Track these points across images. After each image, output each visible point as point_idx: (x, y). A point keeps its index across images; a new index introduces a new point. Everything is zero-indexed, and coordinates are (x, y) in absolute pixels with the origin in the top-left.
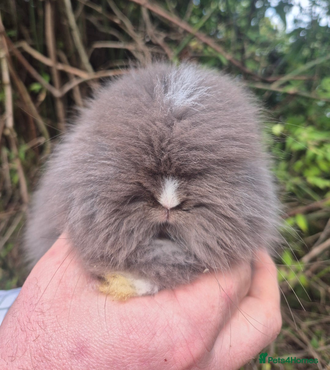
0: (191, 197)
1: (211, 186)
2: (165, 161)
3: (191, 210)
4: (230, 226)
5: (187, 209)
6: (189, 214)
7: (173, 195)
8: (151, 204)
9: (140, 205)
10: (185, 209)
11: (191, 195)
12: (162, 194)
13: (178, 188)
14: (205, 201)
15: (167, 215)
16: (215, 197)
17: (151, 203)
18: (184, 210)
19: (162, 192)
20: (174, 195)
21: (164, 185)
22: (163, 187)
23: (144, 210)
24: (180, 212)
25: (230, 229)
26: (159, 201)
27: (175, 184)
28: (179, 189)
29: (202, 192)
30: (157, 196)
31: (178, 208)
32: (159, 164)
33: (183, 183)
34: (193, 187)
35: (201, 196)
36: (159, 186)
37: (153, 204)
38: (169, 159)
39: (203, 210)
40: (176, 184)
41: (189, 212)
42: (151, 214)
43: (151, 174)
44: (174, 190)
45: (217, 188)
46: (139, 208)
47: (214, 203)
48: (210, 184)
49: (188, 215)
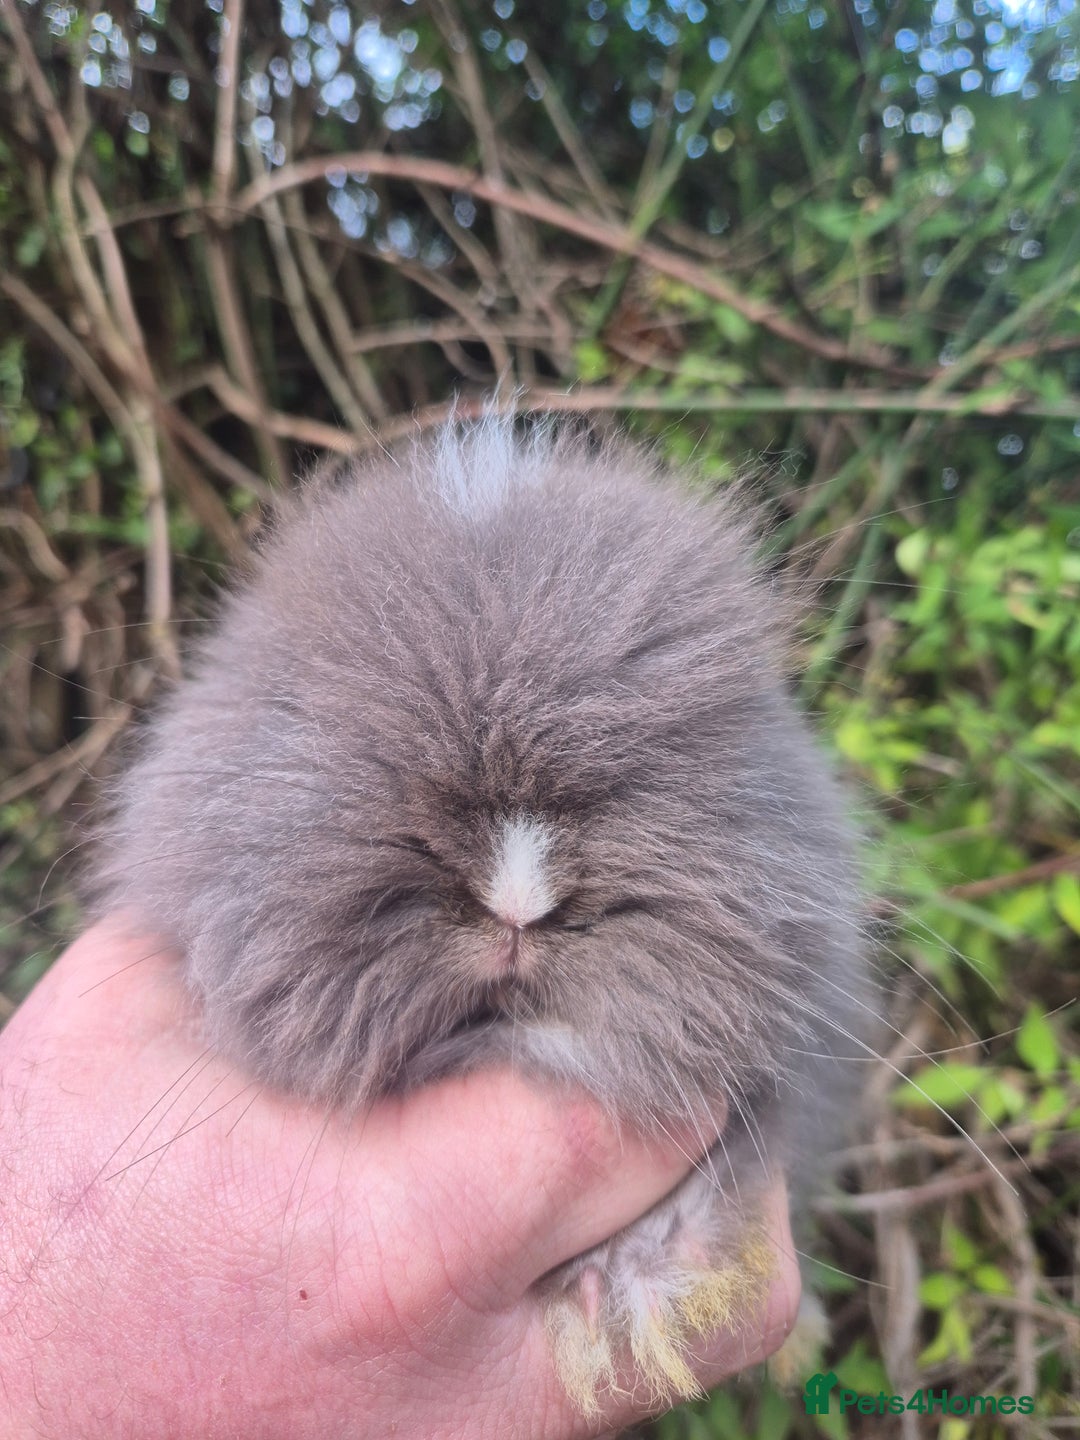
0: (594, 882)
1: (658, 834)
2: (497, 753)
3: (593, 925)
4: (728, 965)
5: (582, 922)
6: (589, 938)
7: (532, 877)
8: (456, 915)
9: (414, 919)
10: (572, 923)
11: (595, 873)
12: (495, 879)
13: (551, 854)
14: (644, 889)
15: (509, 950)
16: (674, 876)
17: (454, 909)
18: (571, 929)
19: (493, 867)
20: (539, 877)
21: (500, 847)
22: (498, 853)
23: (429, 935)
24: (556, 937)
25: (728, 972)
26: (484, 902)
27: (538, 838)
28: (553, 856)
29: (631, 858)
30: (478, 883)
31: (552, 921)
32: (476, 765)
33: (563, 836)
34: (599, 847)
35: (630, 875)
36: (482, 850)
37: (462, 912)
38: (509, 743)
39: (637, 922)
40: (545, 842)
41: (588, 934)
42: (455, 947)
43: (451, 808)
44: (536, 861)
45: (678, 842)
46: (410, 931)
47: (673, 893)
48: (655, 828)
49: (587, 943)
